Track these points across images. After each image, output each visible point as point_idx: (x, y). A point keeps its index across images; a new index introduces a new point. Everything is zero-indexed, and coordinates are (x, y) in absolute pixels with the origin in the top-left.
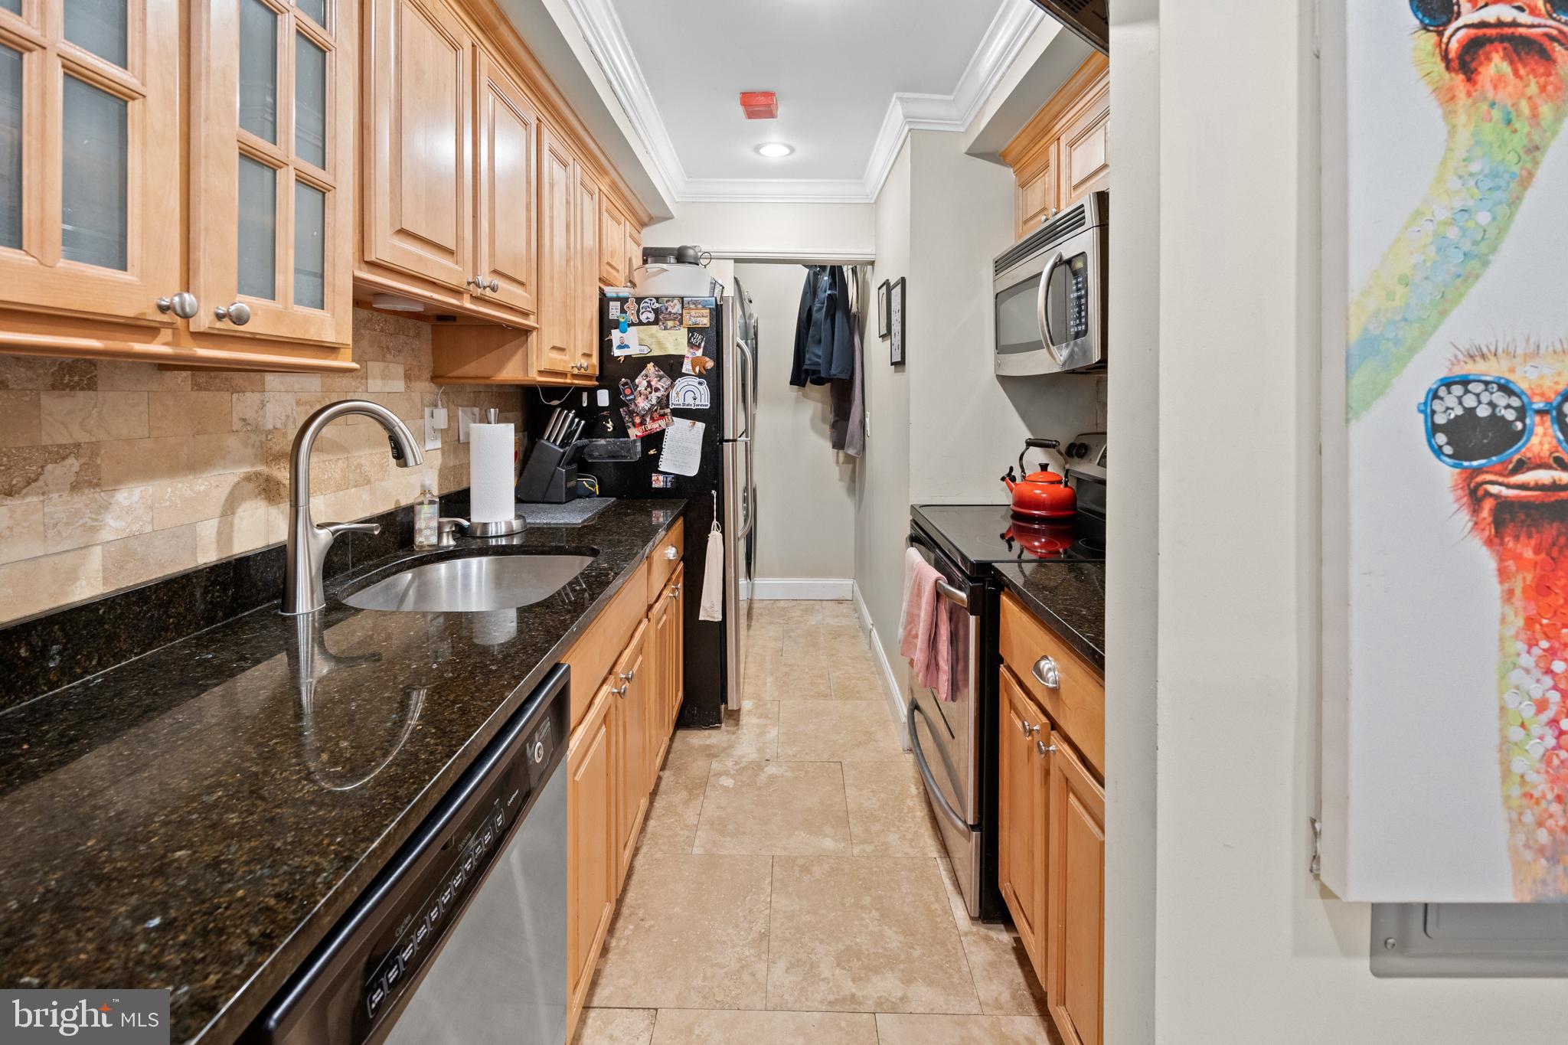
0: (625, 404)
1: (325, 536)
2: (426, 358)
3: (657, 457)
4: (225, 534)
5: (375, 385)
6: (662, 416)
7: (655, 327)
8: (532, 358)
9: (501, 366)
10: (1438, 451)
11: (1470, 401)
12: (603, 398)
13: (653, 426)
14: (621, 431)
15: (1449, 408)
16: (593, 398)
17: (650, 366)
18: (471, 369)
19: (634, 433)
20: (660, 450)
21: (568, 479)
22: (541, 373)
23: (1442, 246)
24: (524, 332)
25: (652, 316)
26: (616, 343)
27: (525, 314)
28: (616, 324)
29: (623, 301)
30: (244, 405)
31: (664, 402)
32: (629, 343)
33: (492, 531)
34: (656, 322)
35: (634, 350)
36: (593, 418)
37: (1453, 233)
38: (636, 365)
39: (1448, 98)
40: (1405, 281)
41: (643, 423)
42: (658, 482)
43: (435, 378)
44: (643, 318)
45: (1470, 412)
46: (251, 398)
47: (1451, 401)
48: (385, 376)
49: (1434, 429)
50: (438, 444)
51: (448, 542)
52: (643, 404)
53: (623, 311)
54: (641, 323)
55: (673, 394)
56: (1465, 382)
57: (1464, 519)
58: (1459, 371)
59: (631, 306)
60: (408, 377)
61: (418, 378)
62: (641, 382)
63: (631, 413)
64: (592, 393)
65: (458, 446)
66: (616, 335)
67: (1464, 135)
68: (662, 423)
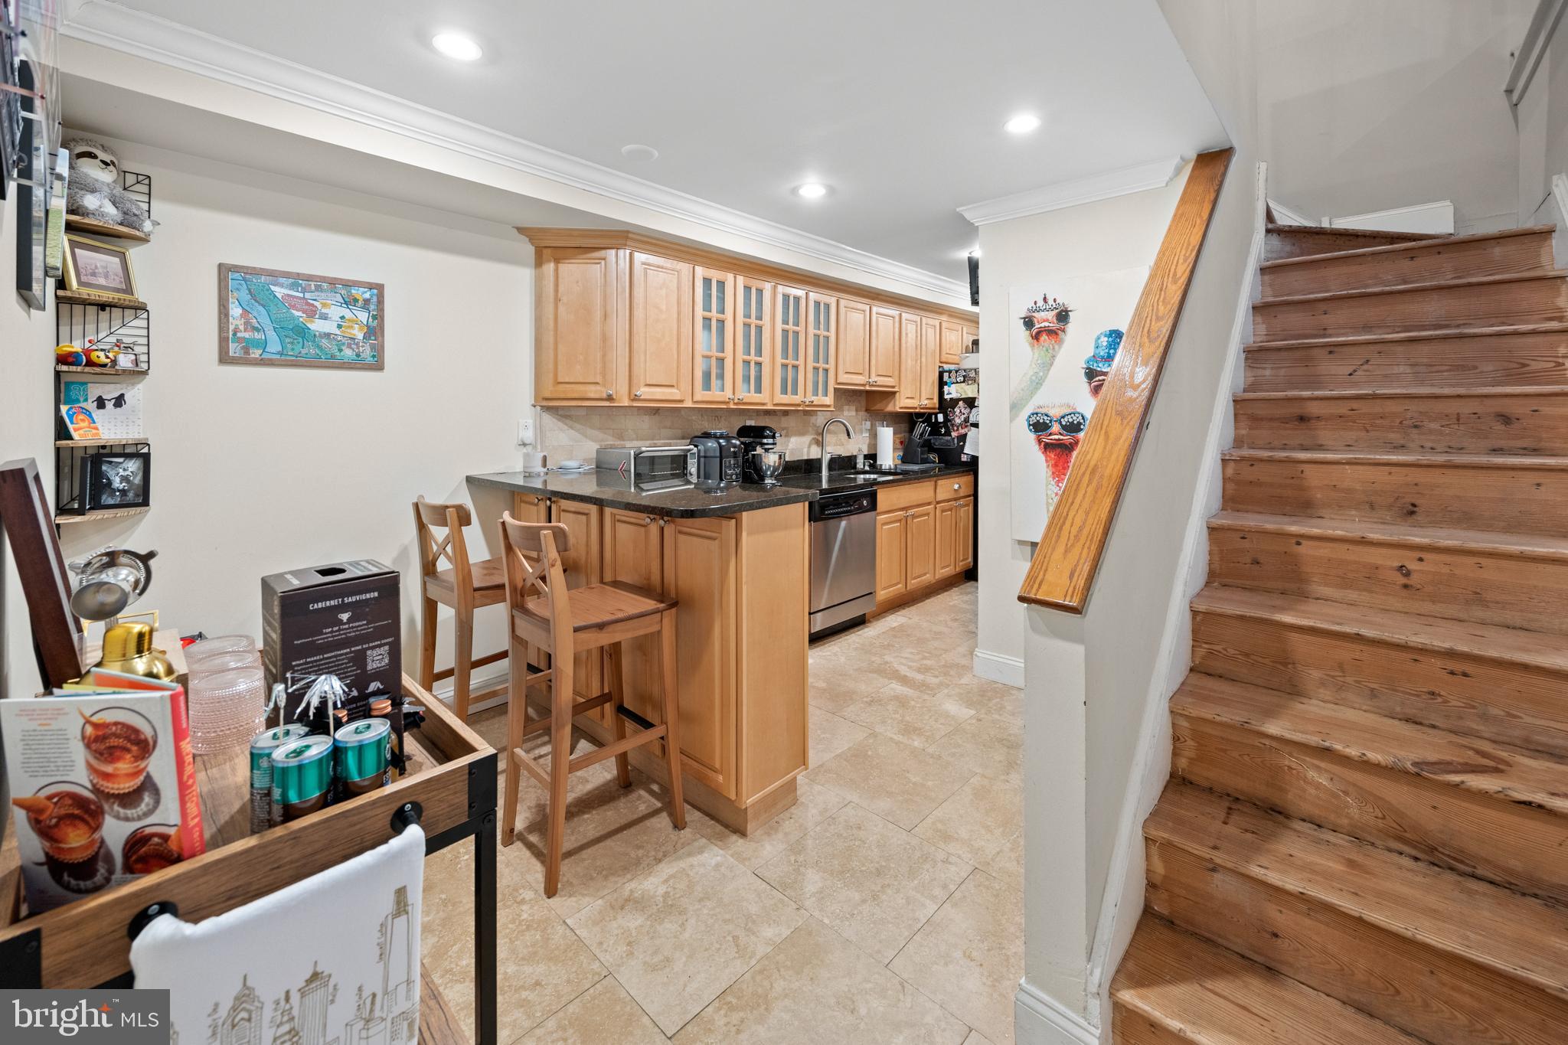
0: (950, 421)
1: (829, 456)
2: (864, 403)
3: (963, 446)
4: (808, 453)
5: (846, 413)
6: (966, 426)
7: (963, 384)
8: (897, 403)
9: (887, 406)
10: (1031, 430)
11: (1038, 418)
12: (941, 418)
13: (962, 431)
14: (948, 433)
15: (1033, 420)
16: (936, 418)
17: (961, 403)
18: (878, 407)
19: (954, 434)
20: (964, 443)
21: (922, 453)
22: (901, 408)
23: (1032, 381)
24: (894, 393)
25: (962, 379)
26: (946, 392)
27: (893, 387)
28: (946, 383)
29: (950, 372)
30: (813, 419)
31: (967, 420)
32: (952, 392)
33: (883, 467)
34: (964, 382)
35: (954, 395)
36: (935, 428)
37: (1034, 378)
38: (954, 402)
39: (1032, 346)
40: (1023, 390)
41: (958, 430)
42: (964, 458)
43: (867, 410)
44: (958, 380)
45: (1038, 421)
46: (814, 417)
47: (1033, 418)
48: (848, 410)
49: (1030, 425)
50: (868, 435)
51: (867, 468)
52: (958, 421)
53: (950, 377)
54: (957, 382)
55: (971, 416)
56: (1037, 414)
57: (1037, 447)
58: (1036, 411)
59: (953, 374)
60: (857, 410)
61: (861, 411)
62: (957, 410)
63: (953, 425)
64: (936, 415)
65: (874, 435)
66: (946, 388)
67: (1036, 355)
68: (966, 430)
